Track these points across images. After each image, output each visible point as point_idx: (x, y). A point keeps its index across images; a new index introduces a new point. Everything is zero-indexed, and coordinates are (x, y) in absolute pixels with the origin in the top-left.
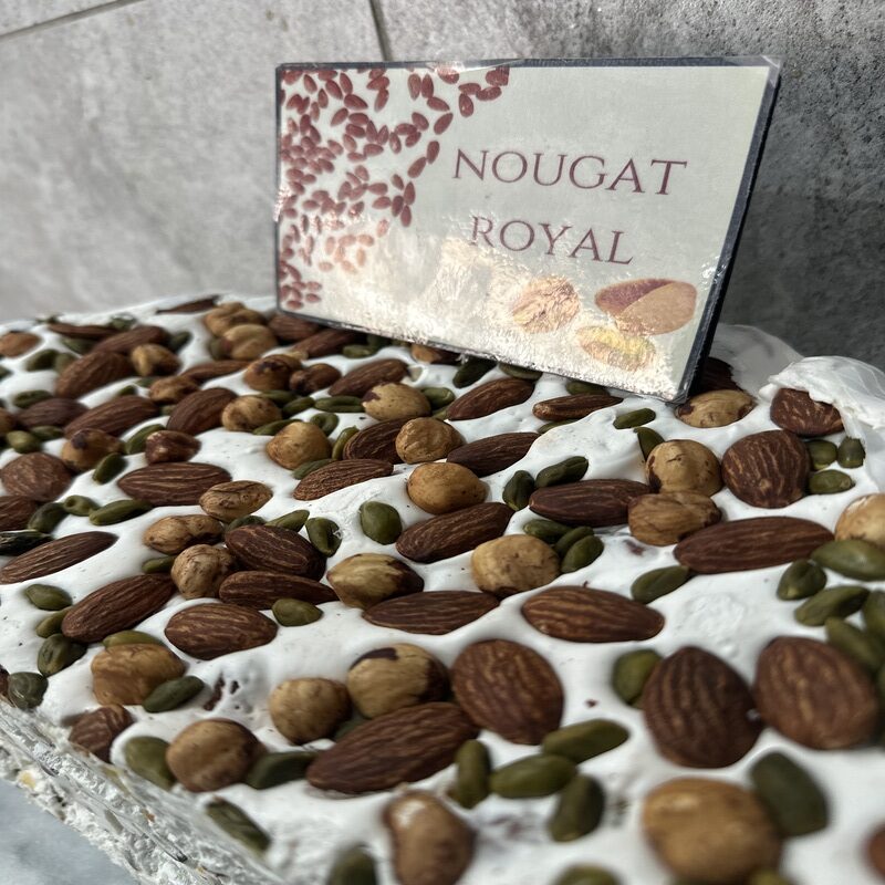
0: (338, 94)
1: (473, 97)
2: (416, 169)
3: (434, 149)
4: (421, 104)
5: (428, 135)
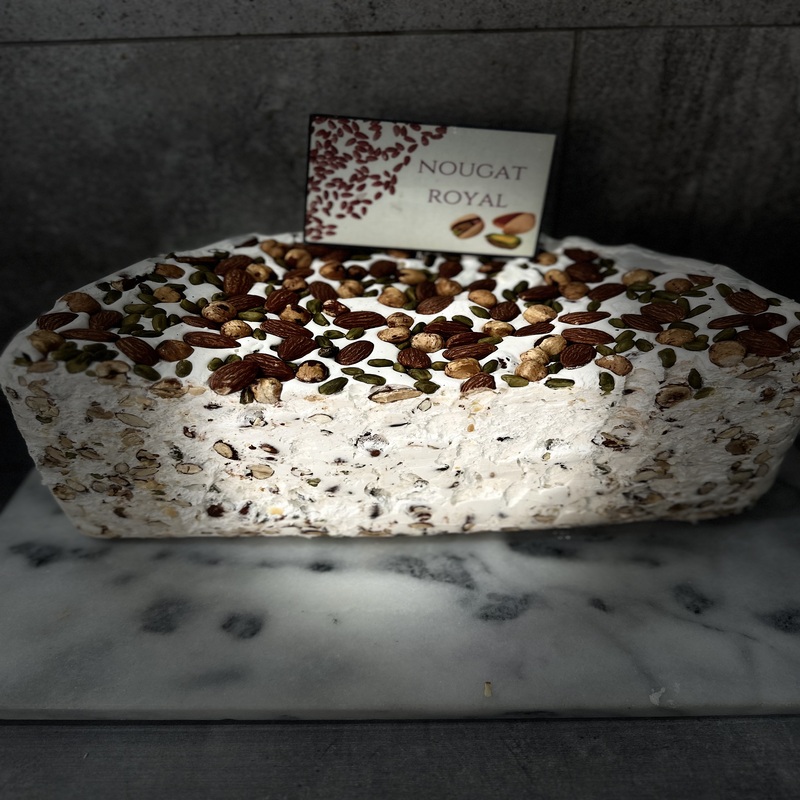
0: (351, 131)
1: (429, 138)
2: (398, 168)
3: (407, 160)
4: (400, 139)
5: (404, 154)
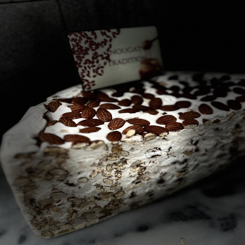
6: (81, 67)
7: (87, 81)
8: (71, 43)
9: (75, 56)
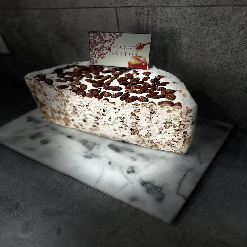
6: (92, 51)
7: (93, 59)
8: (90, 38)
9: (90, 45)
